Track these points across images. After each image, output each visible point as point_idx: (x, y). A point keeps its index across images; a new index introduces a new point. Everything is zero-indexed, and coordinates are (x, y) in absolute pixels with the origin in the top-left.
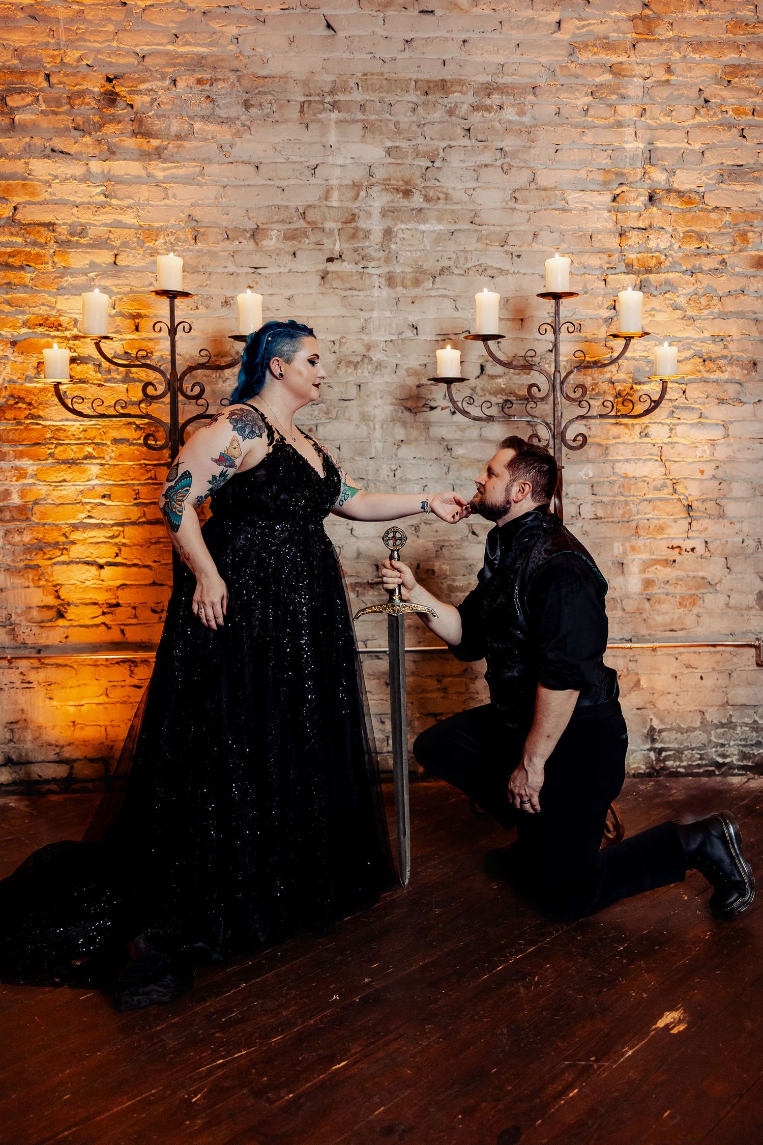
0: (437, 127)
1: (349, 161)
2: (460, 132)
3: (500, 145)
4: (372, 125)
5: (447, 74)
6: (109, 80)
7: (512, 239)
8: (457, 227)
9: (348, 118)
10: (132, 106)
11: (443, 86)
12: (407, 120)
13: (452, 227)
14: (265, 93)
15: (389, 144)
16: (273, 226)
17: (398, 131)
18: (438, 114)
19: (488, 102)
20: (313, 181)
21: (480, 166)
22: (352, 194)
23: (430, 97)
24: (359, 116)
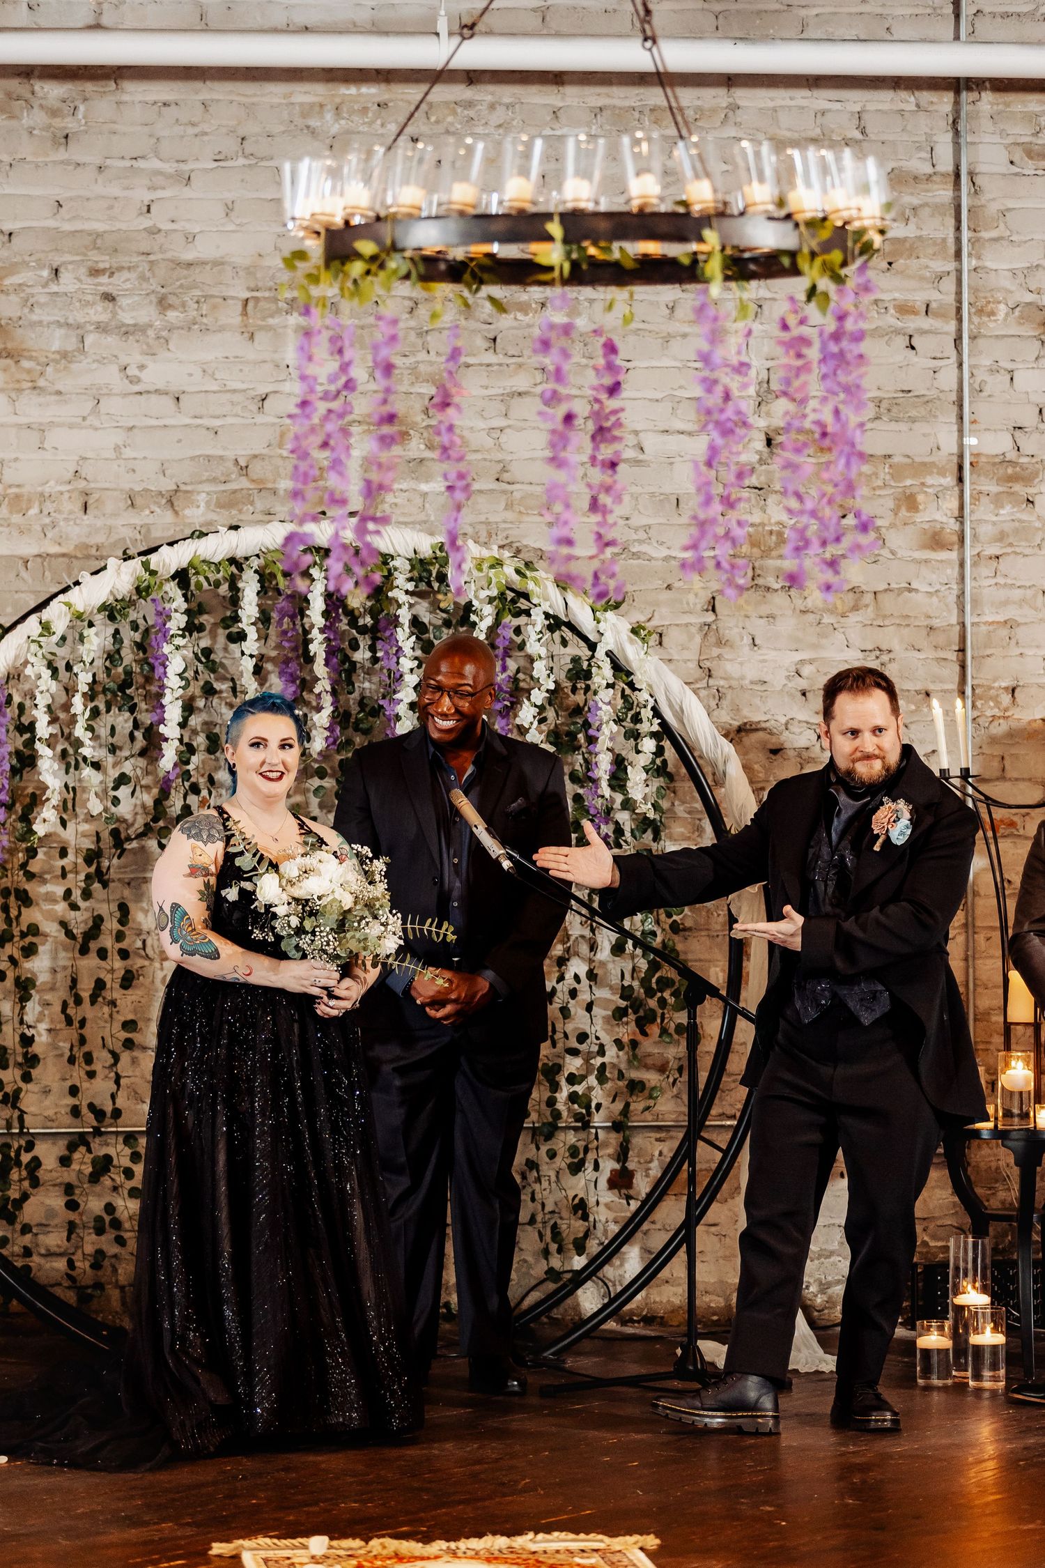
2: (481, 343)
3: (540, 362)
12: (401, 325)
14: (189, 287)
16: (200, 487)
18: (449, 317)
19: (525, 298)
20: (260, 419)
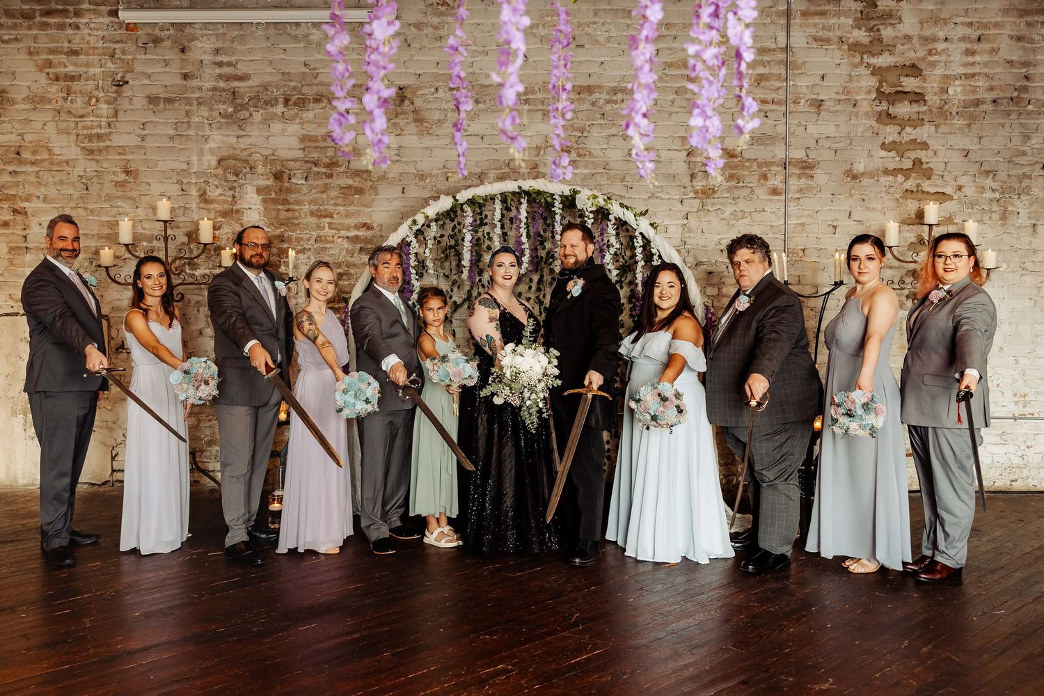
0: (585, 113)
1: (535, 133)
2: (598, 116)
3: (621, 123)
4: (548, 112)
5: (591, 82)
6: (400, 89)
7: (628, 178)
8: (596, 171)
9: (534, 108)
10: (413, 104)
11: (589, 89)
13: (593, 171)
14: (487, 95)
18: (586, 106)
19: (615, 98)
21: (610, 136)
22: (536, 153)
23: (582, 96)
24: (540, 107)
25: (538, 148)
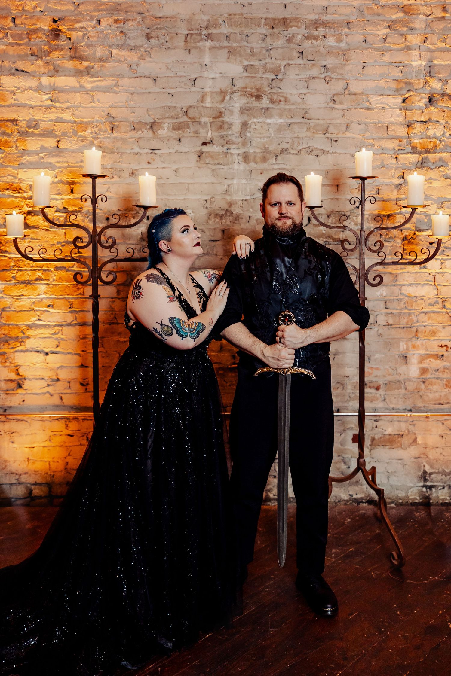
0: (280, 51)
1: (218, 75)
2: (296, 54)
3: (324, 63)
4: (235, 49)
5: (287, 14)
6: (55, 21)
7: (331, 129)
8: (293, 120)
9: (218, 45)
10: (70, 39)
11: (285, 22)
12: (258, 46)
13: (289, 121)
14: (161, 29)
15: (246, 63)
16: (165, 121)
17: (253, 54)
18: (281, 42)
19: (316, 33)
20: (193, 89)
21: (310, 78)
22: (220, 98)
23: (275, 30)
24: (226, 44)
25: (223, 93)
